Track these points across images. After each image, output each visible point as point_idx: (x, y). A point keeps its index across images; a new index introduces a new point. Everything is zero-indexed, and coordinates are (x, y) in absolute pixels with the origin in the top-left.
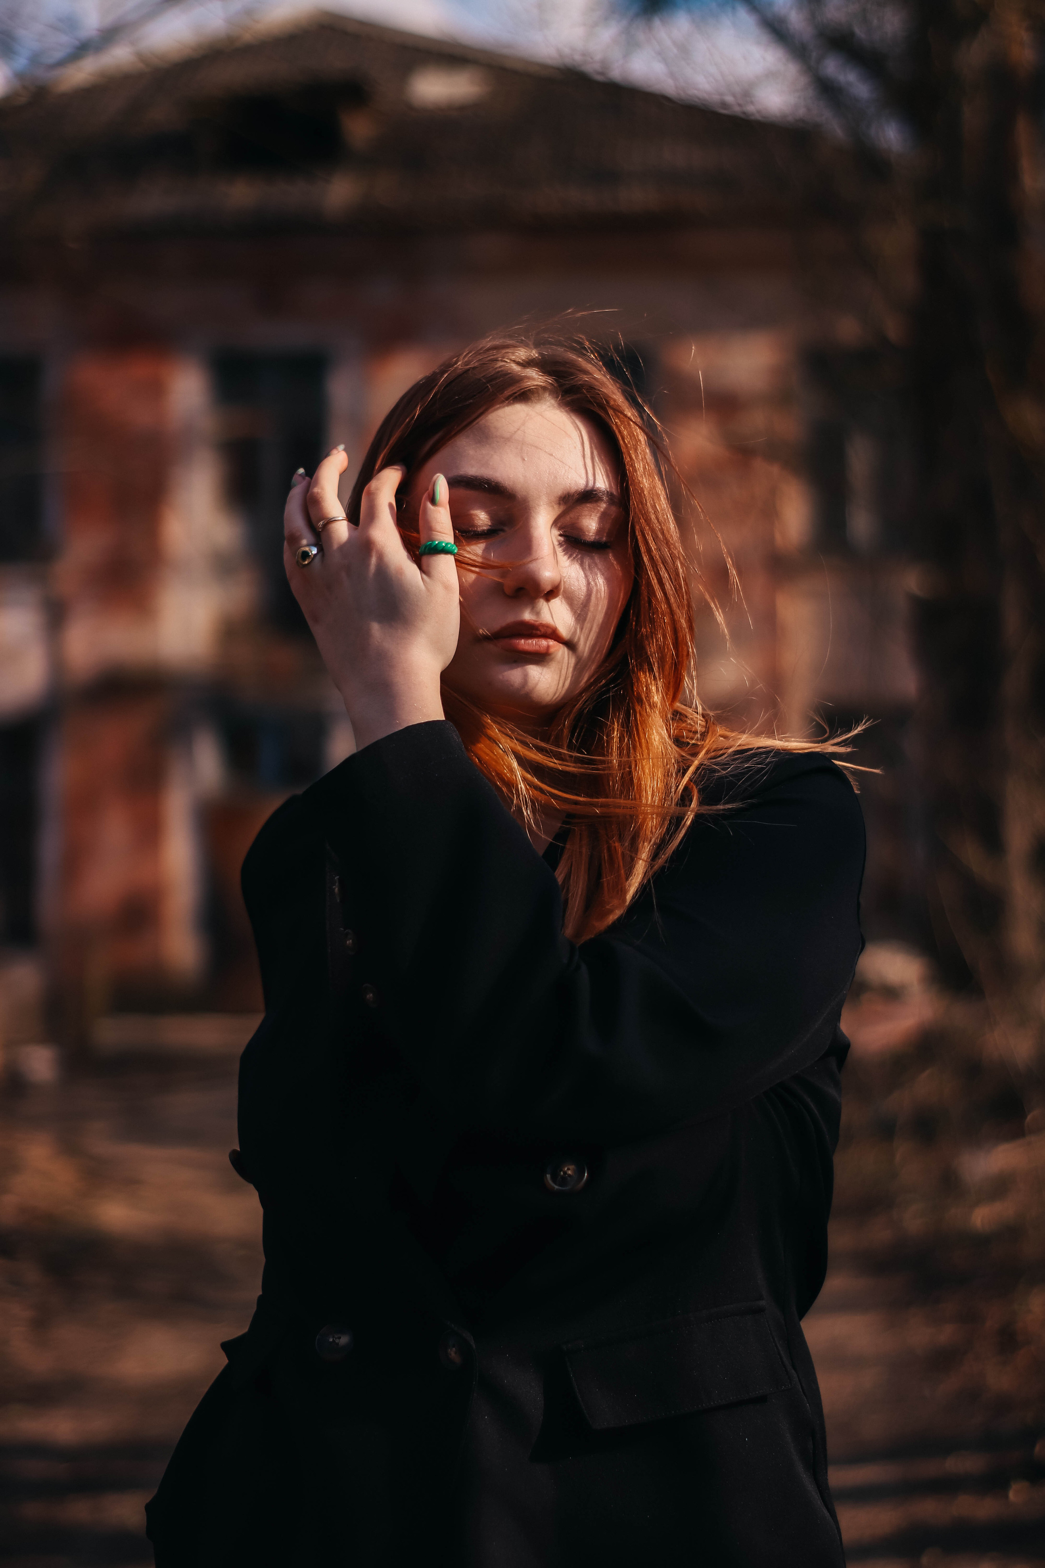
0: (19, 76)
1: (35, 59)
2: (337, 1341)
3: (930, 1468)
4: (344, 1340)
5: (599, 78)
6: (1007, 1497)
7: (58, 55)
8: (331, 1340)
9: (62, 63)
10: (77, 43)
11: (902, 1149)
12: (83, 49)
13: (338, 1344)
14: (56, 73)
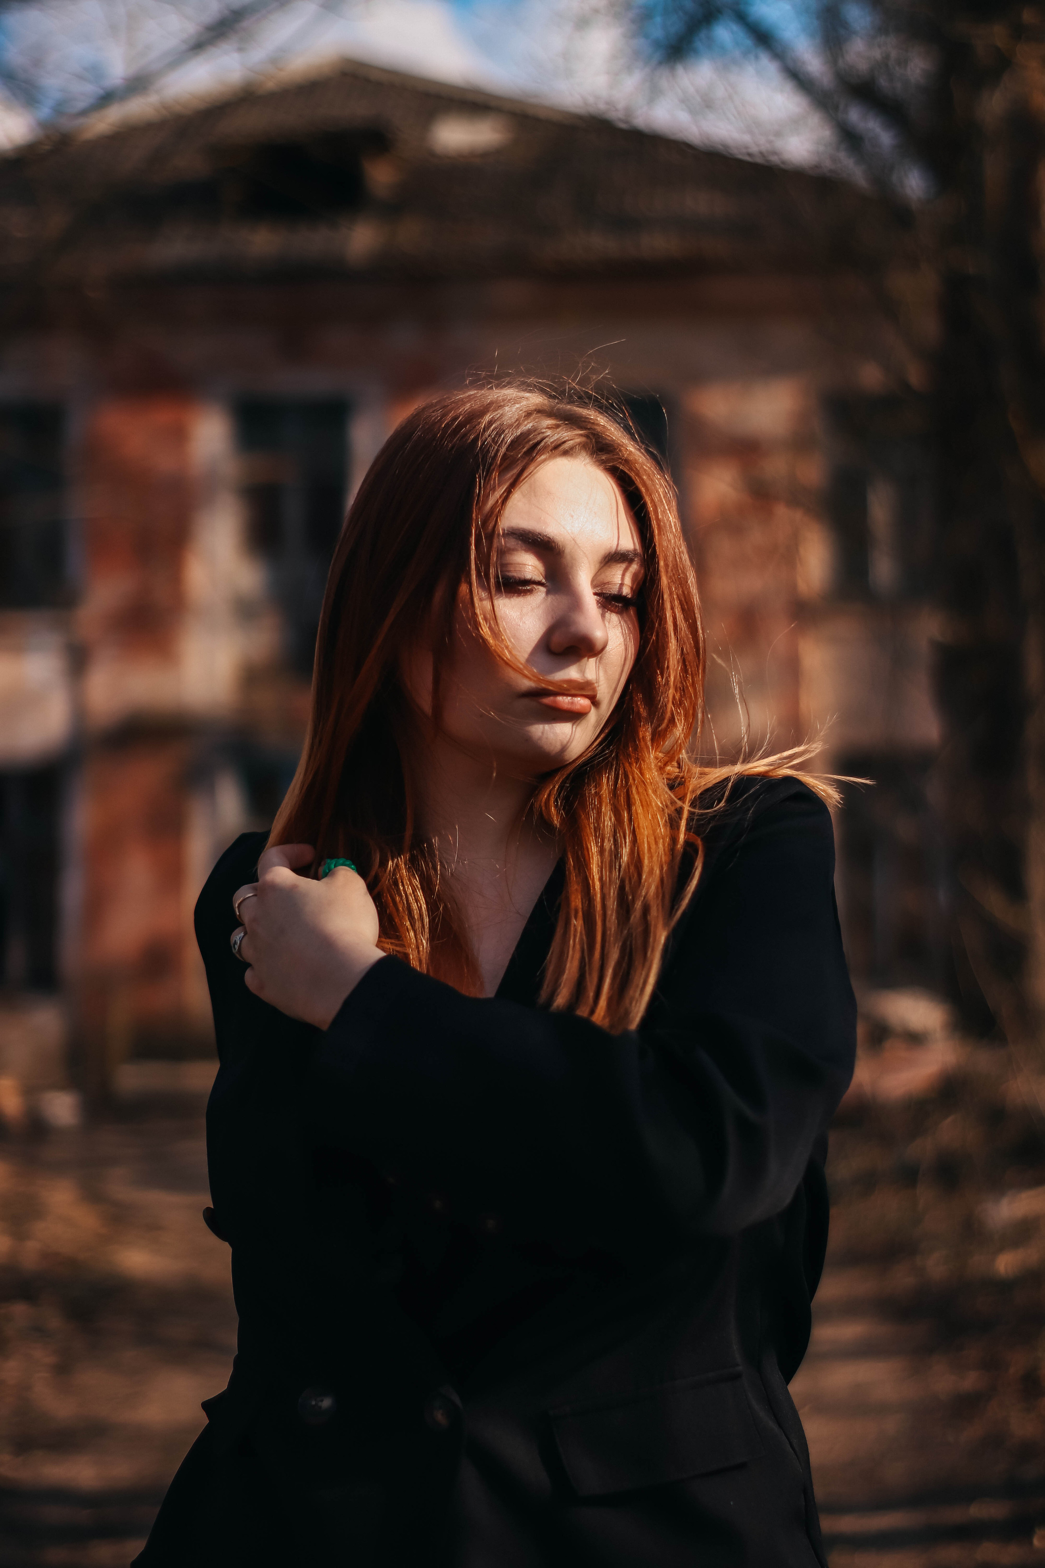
0: (43, 125)
1: (59, 109)
2: (320, 1404)
3: (954, 1515)
4: (326, 1403)
5: (623, 126)
6: (1031, 1543)
7: (81, 105)
8: (314, 1403)
9: (84, 113)
10: (101, 92)
11: (925, 1194)
12: (107, 98)
13: (320, 1407)
14: (81, 121)
